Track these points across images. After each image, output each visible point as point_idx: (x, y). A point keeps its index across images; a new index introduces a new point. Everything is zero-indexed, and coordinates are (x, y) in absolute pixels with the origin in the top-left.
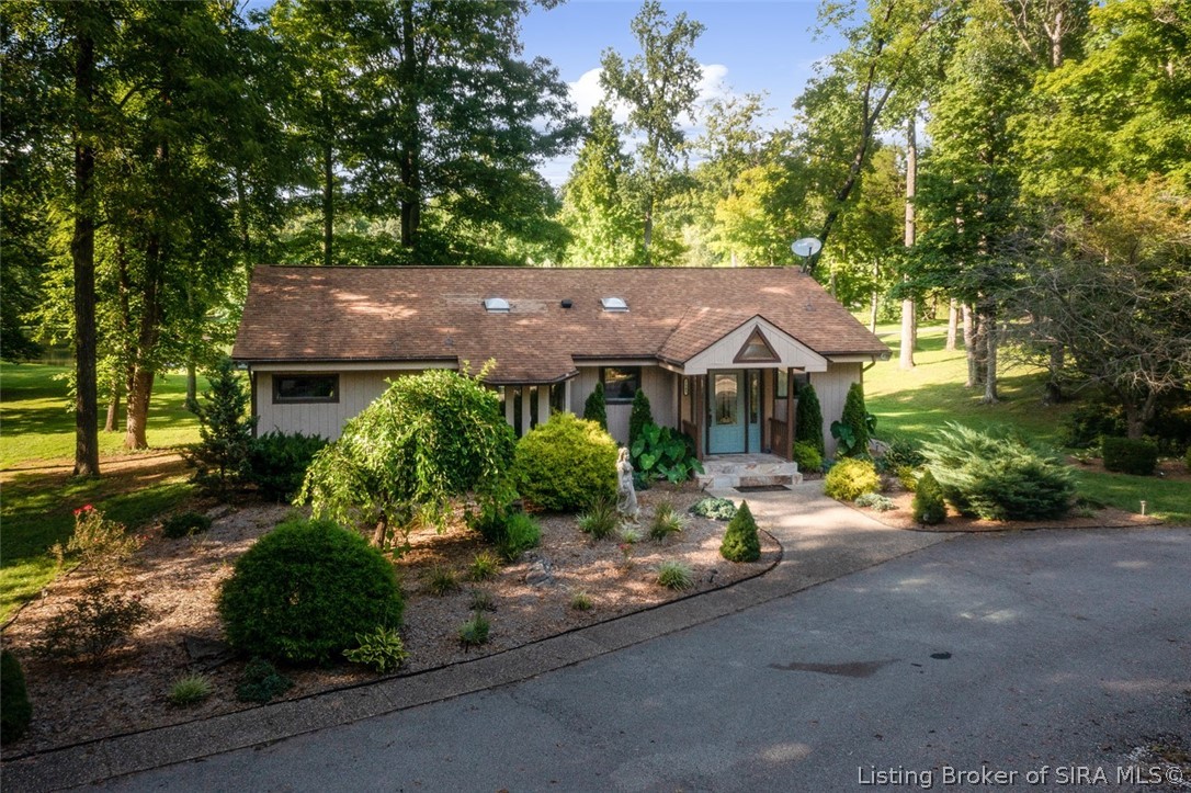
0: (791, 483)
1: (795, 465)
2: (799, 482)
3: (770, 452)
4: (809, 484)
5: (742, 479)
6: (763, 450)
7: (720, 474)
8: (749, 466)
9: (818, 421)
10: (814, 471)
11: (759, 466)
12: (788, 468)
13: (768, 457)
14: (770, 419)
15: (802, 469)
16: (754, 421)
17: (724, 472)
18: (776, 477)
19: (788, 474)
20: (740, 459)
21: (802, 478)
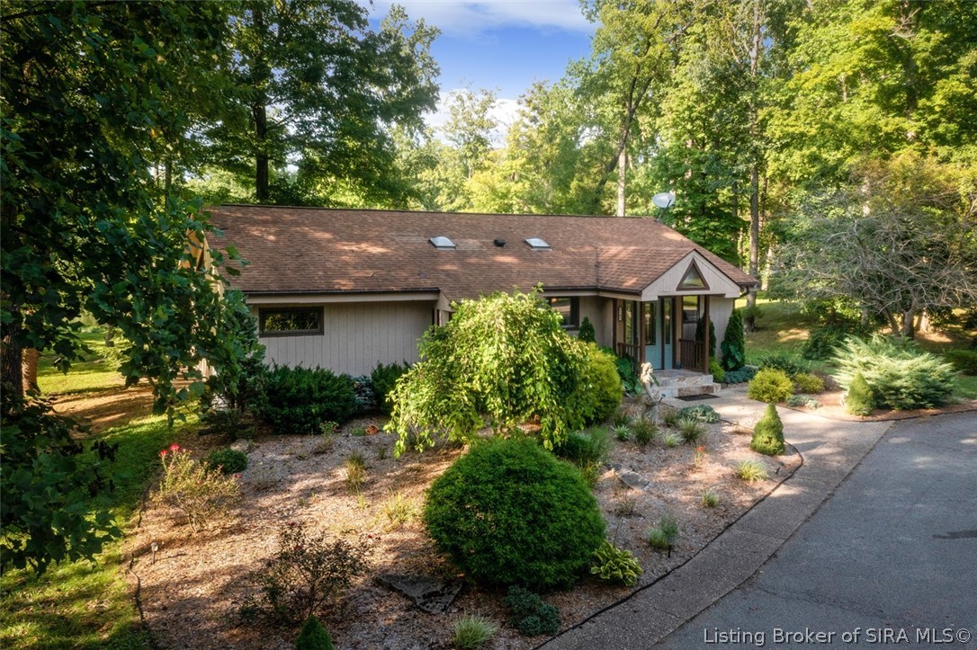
0: (713, 391)
1: (711, 377)
3: (682, 368)
6: (675, 366)
12: (707, 380)
14: (680, 340)
15: (718, 380)
16: (668, 343)
18: (703, 387)
19: (709, 385)
21: (720, 387)
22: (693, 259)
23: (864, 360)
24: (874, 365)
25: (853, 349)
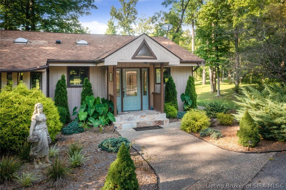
0: (163, 124)
1: (165, 114)
2: (167, 124)
3: (153, 109)
4: (172, 124)
5: (138, 123)
6: (150, 108)
7: (126, 121)
8: (142, 116)
9: (175, 94)
10: (174, 118)
11: (147, 116)
12: (162, 117)
13: (152, 111)
14: (153, 93)
15: (169, 117)
16: (145, 94)
17: (128, 120)
18: (156, 122)
19: (162, 120)
20: (138, 113)
21: (168, 121)
22: (144, 40)
23: (254, 102)
24: (263, 106)
25: (247, 95)
